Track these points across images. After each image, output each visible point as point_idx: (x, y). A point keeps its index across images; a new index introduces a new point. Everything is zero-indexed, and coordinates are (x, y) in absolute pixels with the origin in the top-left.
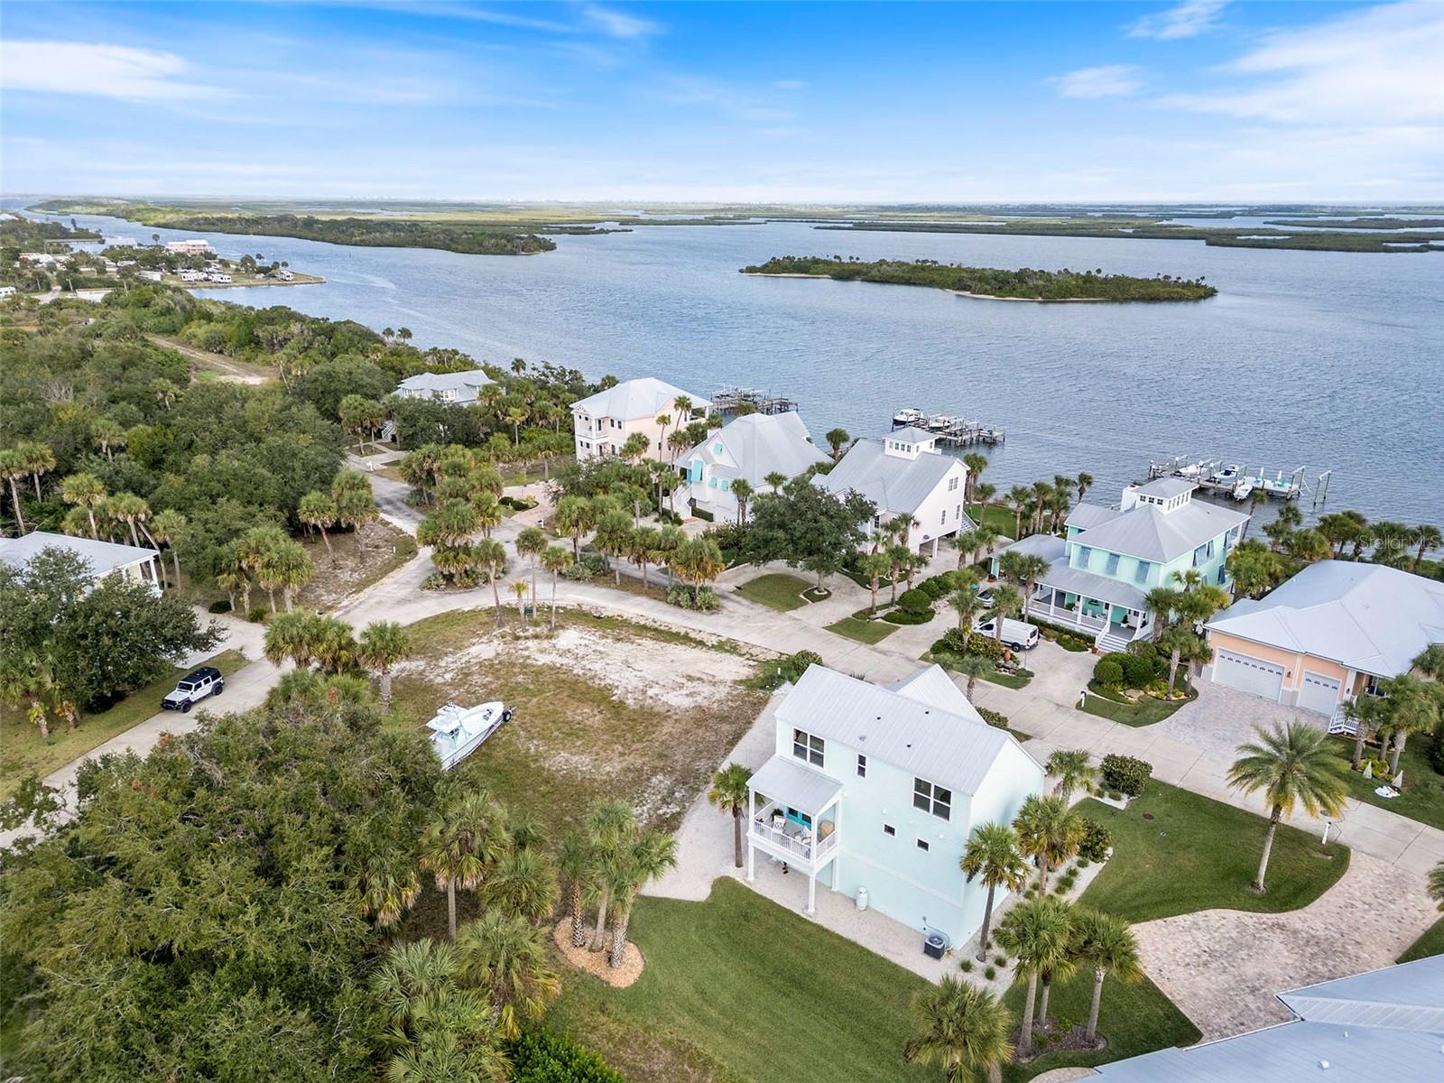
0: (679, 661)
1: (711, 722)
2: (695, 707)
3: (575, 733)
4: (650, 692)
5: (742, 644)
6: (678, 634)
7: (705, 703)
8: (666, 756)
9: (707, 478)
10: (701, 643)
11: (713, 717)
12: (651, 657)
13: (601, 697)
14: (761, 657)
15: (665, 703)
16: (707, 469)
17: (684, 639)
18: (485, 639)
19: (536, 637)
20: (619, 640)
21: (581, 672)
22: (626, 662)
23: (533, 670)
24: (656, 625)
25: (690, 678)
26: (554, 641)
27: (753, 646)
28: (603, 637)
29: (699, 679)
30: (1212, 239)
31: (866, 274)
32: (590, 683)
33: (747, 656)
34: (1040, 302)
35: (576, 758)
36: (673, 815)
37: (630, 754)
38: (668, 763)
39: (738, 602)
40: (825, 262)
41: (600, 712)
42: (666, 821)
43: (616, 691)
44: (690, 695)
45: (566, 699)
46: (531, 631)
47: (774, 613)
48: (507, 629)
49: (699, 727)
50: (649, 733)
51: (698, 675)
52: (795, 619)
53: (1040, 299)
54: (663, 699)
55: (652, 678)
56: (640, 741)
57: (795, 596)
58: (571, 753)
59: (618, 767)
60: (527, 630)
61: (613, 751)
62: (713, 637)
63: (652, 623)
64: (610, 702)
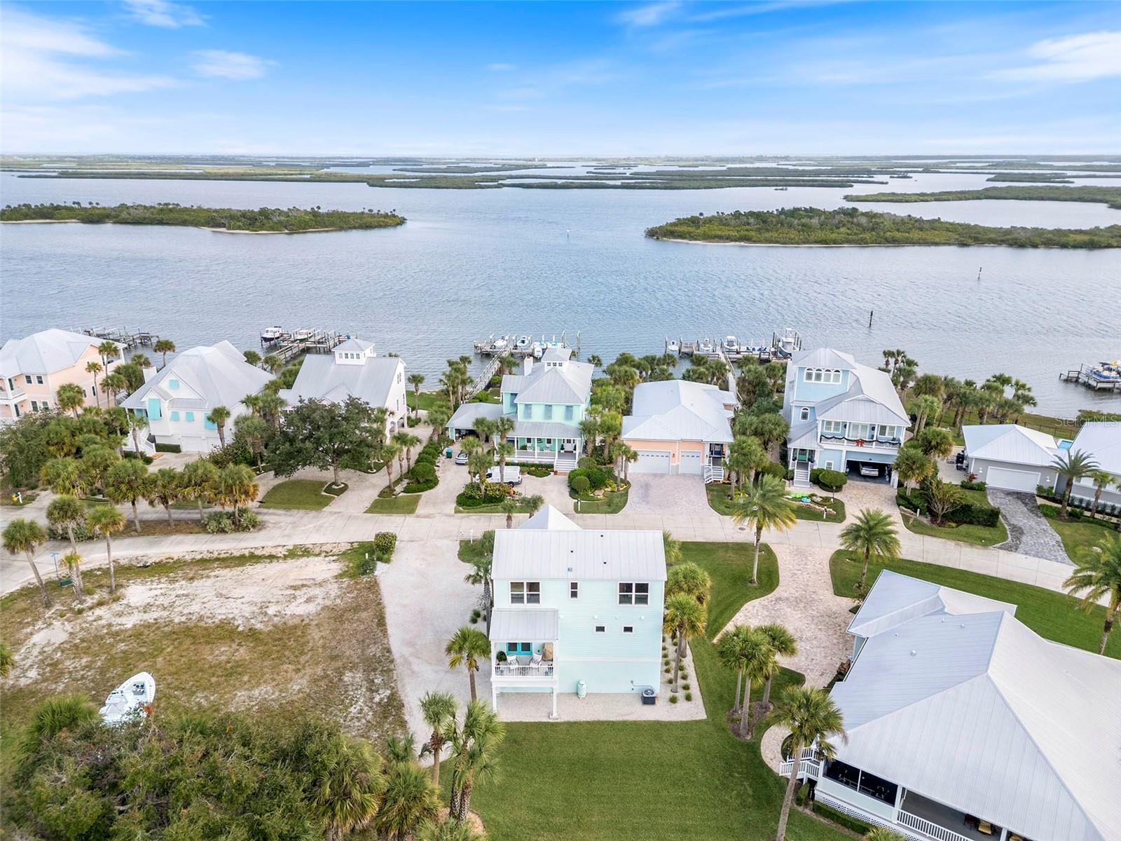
0: (269, 578)
1: (348, 615)
2: (323, 609)
3: (232, 672)
4: (271, 611)
5: (311, 546)
6: (243, 556)
7: (328, 603)
8: (338, 656)
9: (167, 413)
10: (272, 557)
11: (345, 611)
12: (239, 583)
13: (226, 632)
14: (335, 551)
15: (293, 616)
16: (165, 406)
17: (253, 558)
18: (40, 624)
19: (100, 604)
20: (192, 579)
21: (183, 619)
22: (220, 595)
23: (127, 634)
24: (215, 555)
25: (295, 588)
26: (125, 602)
27: (322, 544)
28: (173, 581)
29: (303, 586)
30: (371, 182)
31: (116, 217)
32: (202, 624)
33: (324, 554)
34: (286, 233)
35: (256, 692)
36: (388, 698)
37: (304, 667)
38: (345, 660)
39: (274, 514)
40: (66, 208)
41: (239, 645)
42: (388, 704)
43: (236, 623)
44: (308, 600)
45: (193, 647)
46: (90, 601)
47: (313, 513)
48: (58, 607)
49: (342, 622)
50: (303, 645)
51: (300, 583)
52: (335, 513)
53: (287, 231)
54: (288, 612)
55: (260, 600)
56: (302, 653)
57: (317, 494)
58: (248, 689)
59: (304, 682)
60: (85, 601)
61: (287, 672)
62: (280, 549)
63: (209, 555)
64: (240, 633)
